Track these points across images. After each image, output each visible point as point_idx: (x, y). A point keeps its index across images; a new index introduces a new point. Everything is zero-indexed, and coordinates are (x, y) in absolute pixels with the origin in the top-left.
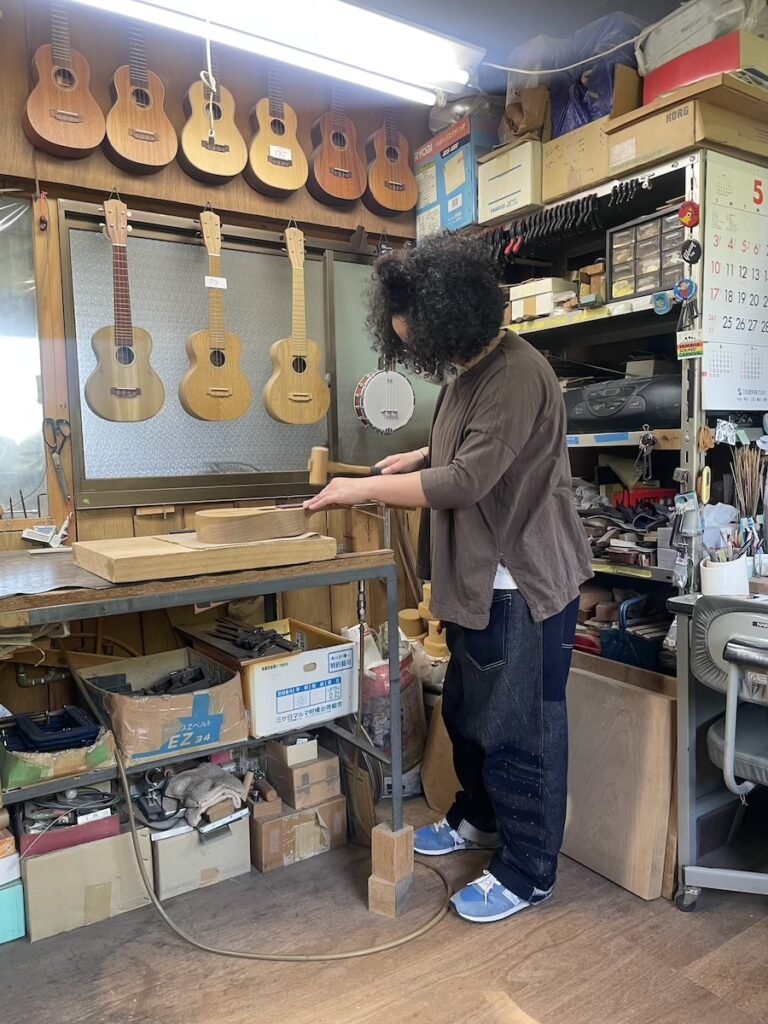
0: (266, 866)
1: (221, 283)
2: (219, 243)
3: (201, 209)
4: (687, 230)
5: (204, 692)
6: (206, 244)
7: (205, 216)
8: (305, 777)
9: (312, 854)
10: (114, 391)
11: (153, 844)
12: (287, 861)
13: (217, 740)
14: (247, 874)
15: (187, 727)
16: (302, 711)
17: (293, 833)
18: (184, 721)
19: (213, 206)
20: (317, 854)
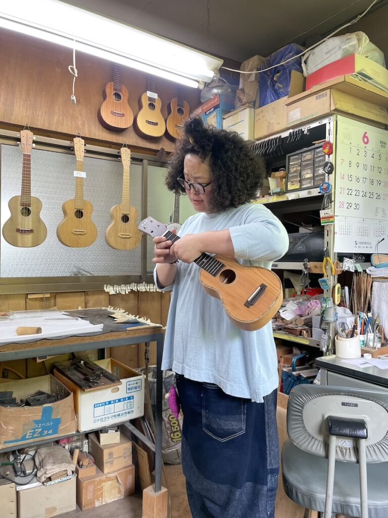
0: (84, 507)
1: (83, 175)
2: (83, 154)
3: (74, 136)
4: (327, 156)
5: (49, 405)
6: (76, 154)
7: (76, 140)
8: (111, 454)
9: (113, 500)
10: (18, 230)
11: (18, 493)
12: (97, 504)
13: (56, 433)
14: (73, 511)
15: (38, 426)
16: (109, 416)
17: (102, 487)
18: (37, 422)
19: (81, 135)
20: (116, 500)
